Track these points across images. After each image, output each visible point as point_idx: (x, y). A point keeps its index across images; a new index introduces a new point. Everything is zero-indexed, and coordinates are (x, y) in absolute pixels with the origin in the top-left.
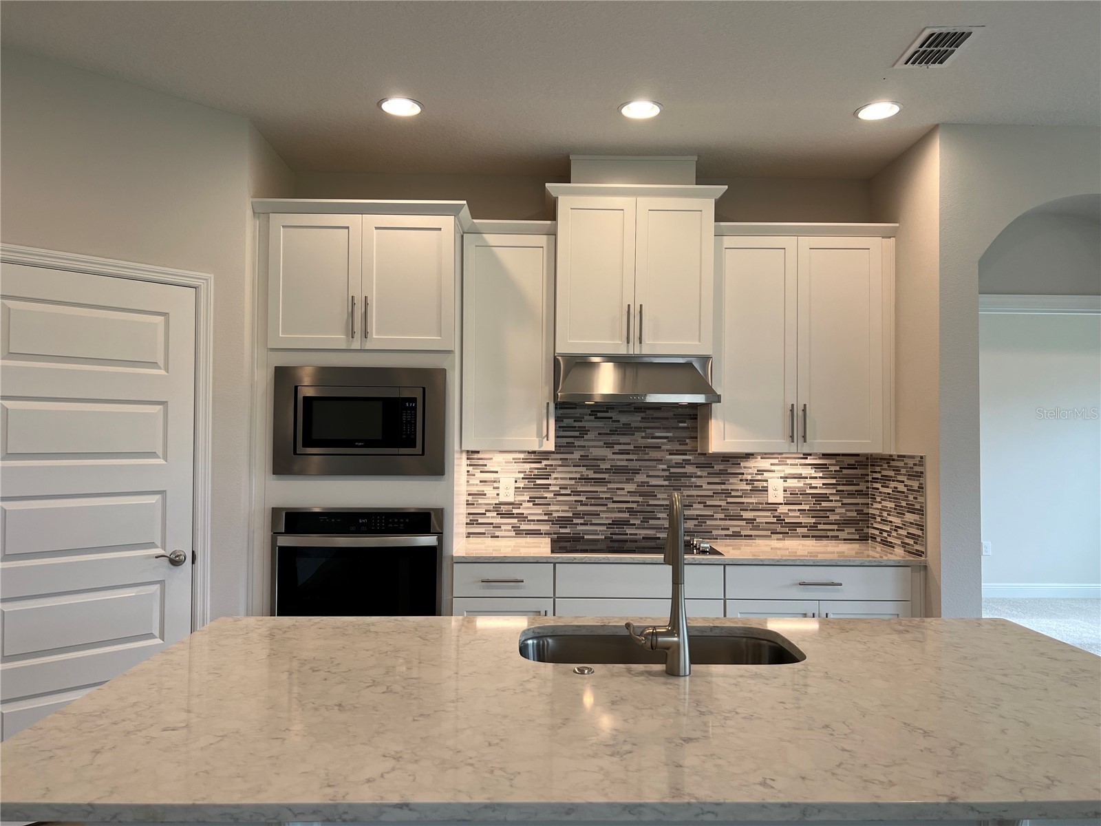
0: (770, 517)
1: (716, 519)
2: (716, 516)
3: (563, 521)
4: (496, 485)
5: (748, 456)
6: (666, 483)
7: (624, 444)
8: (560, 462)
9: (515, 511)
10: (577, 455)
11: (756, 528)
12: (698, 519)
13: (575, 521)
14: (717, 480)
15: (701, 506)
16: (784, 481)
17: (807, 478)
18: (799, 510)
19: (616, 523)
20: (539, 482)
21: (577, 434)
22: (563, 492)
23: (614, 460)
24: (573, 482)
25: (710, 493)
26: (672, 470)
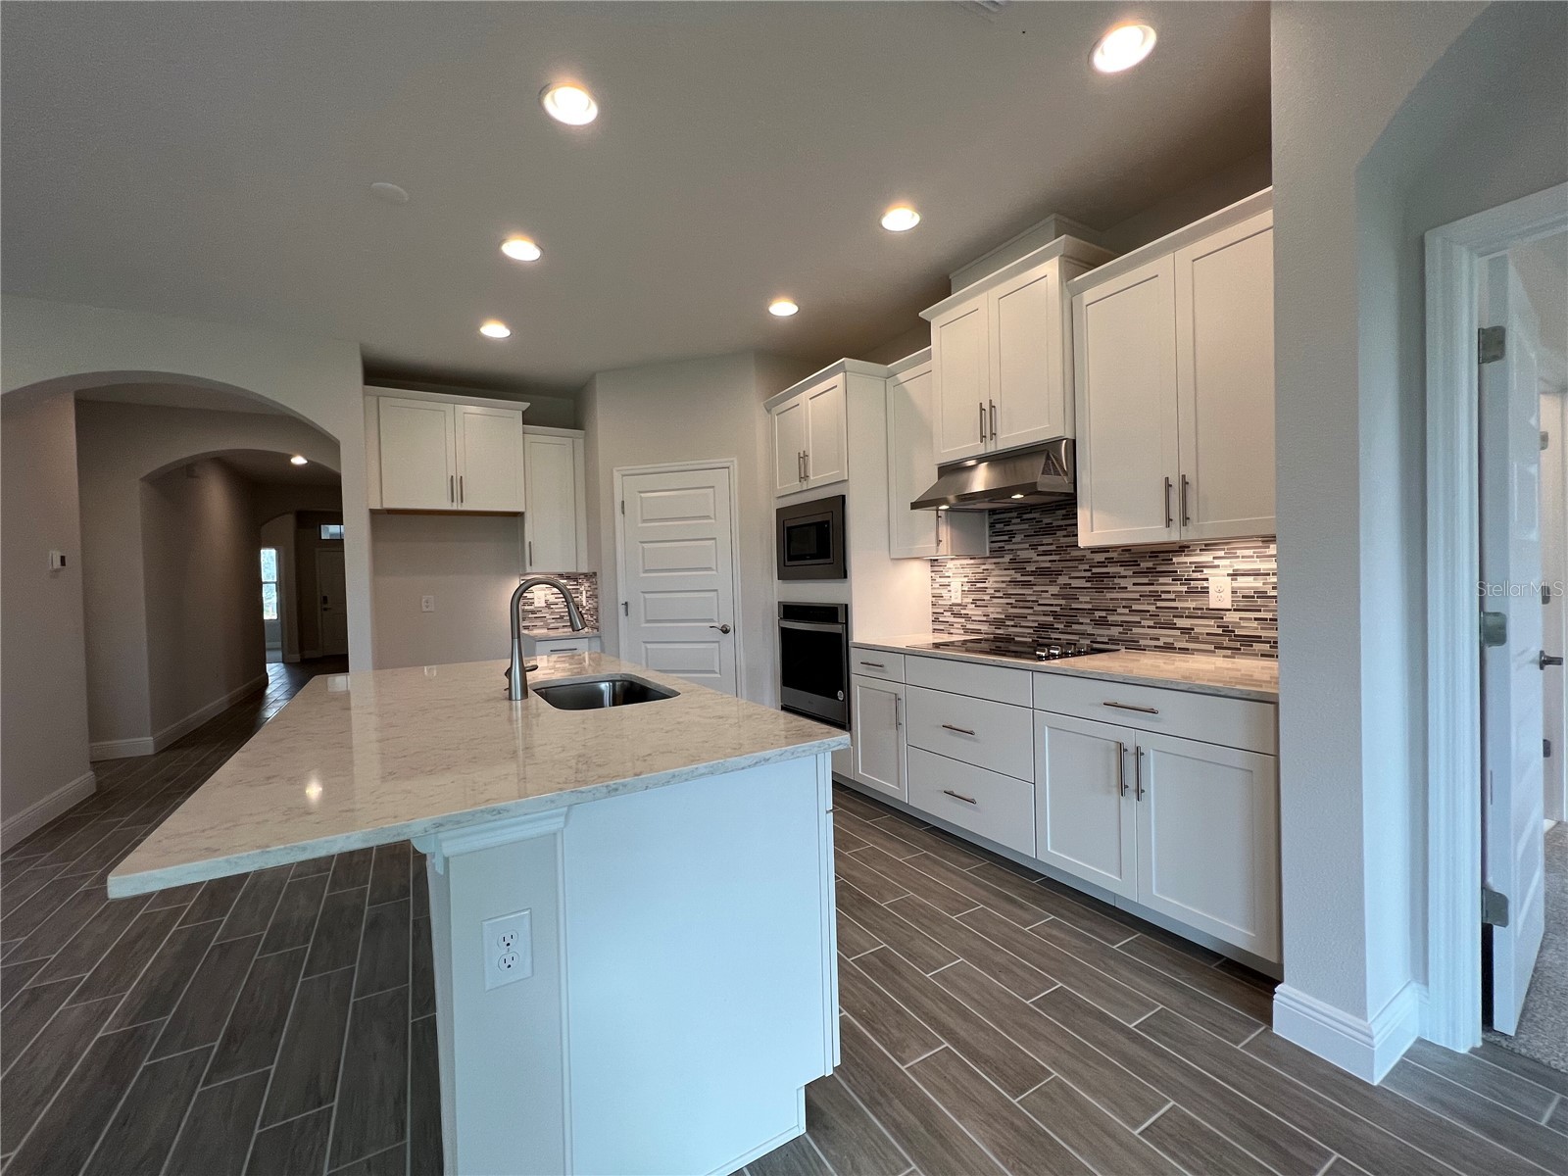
0: (1213, 626)
1: (1144, 627)
2: (1144, 623)
3: (998, 623)
4: (949, 588)
5: (1183, 549)
6: (1089, 585)
7: (1047, 544)
8: (993, 567)
9: (963, 612)
10: (1007, 559)
11: (1196, 640)
12: (1122, 626)
13: (1008, 623)
14: (1146, 580)
15: (1127, 611)
16: (1232, 580)
17: (1268, 574)
18: (1256, 619)
19: (1043, 626)
20: (979, 585)
21: (1006, 538)
22: (998, 594)
23: (1038, 561)
24: (1004, 585)
25: (1137, 596)
26: (1095, 570)
